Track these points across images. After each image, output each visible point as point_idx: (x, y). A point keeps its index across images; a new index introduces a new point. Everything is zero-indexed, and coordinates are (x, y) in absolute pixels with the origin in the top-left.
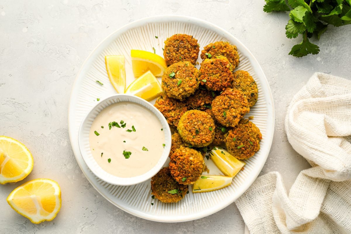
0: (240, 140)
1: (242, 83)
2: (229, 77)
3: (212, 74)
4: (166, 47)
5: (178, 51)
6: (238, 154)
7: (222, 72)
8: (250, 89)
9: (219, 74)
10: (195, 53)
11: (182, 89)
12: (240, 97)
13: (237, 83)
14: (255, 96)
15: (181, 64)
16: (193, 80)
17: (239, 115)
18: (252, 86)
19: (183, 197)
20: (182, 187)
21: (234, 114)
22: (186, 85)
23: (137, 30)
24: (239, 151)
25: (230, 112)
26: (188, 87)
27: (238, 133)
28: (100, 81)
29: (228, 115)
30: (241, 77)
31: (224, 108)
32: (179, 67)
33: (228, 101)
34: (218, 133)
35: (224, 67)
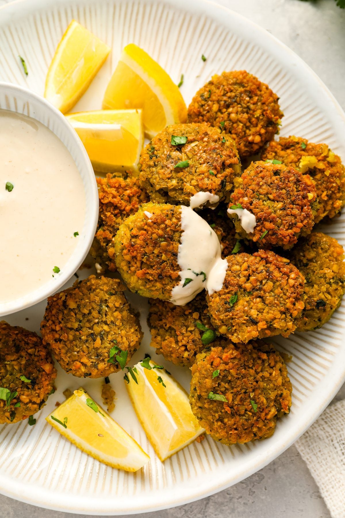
0: (229, 382)
1: (315, 264)
3: (266, 198)
4: (211, 83)
5: (228, 106)
8: (324, 288)
9: (280, 205)
10: (260, 135)
11: (178, 183)
12: (293, 286)
13: (304, 256)
14: (324, 310)
15: (215, 132)
16: (214, 179)
17: (264, 322)
18: (334, 286)
19: (14, 420)
20: (27, 396)
21: (254, 313)
22: (192, 179)
23: (174, 14)
25: (249, 304)
26: (194, 186)
27: (233, 363)
29: (239, 307)
30: (322, 249)
31: (240, 287)
32: (206, 134)
33: (260, 277)
34: (189, 334)
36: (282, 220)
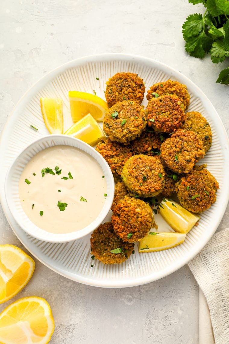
0: (194, 189)
1: (194, 125)
2: (180, 115)
3: (161, 113)
4: (108, 86)
5: (121, 90)
6: (192, 206)
7: (173, 109)
8: (204, 131)
9: (169, 113)
10: (140, 92)
11: (127, 130)
12: (194, 138)
13: (188, 125)
14: (209, 139)
15: (125, 103)
16: (139, 119)
17: (193, 158)
18: (206, 128)
19: (128, 258)
20: (127, 246)
21: (187, 157)
22: (131, 125)
23: (76, 70)
24: (194, 202)
25: (183, 156)
26: (134, 127)
27: (192, 180)
28: (34, 126)
29: (180, 159)
30: (192, 118)
31: (175, 152)
32: (123, 105)
33: (180, 143)
34: (168, 182)
35: (175, 104)
36: (172, 119)
